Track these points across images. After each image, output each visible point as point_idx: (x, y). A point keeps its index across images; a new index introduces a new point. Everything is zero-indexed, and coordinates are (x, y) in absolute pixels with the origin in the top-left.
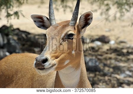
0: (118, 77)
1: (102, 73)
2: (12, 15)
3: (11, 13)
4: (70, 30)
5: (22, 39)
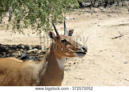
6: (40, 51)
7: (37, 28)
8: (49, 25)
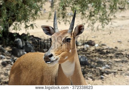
0: (101, 68)
1: (90, 66)
2: (29, 27)
3: (29, 25)
4: (68, 36)
5: (35, 43)
6: (92, 48)
7: (89, 17)
8: (106, 13)
